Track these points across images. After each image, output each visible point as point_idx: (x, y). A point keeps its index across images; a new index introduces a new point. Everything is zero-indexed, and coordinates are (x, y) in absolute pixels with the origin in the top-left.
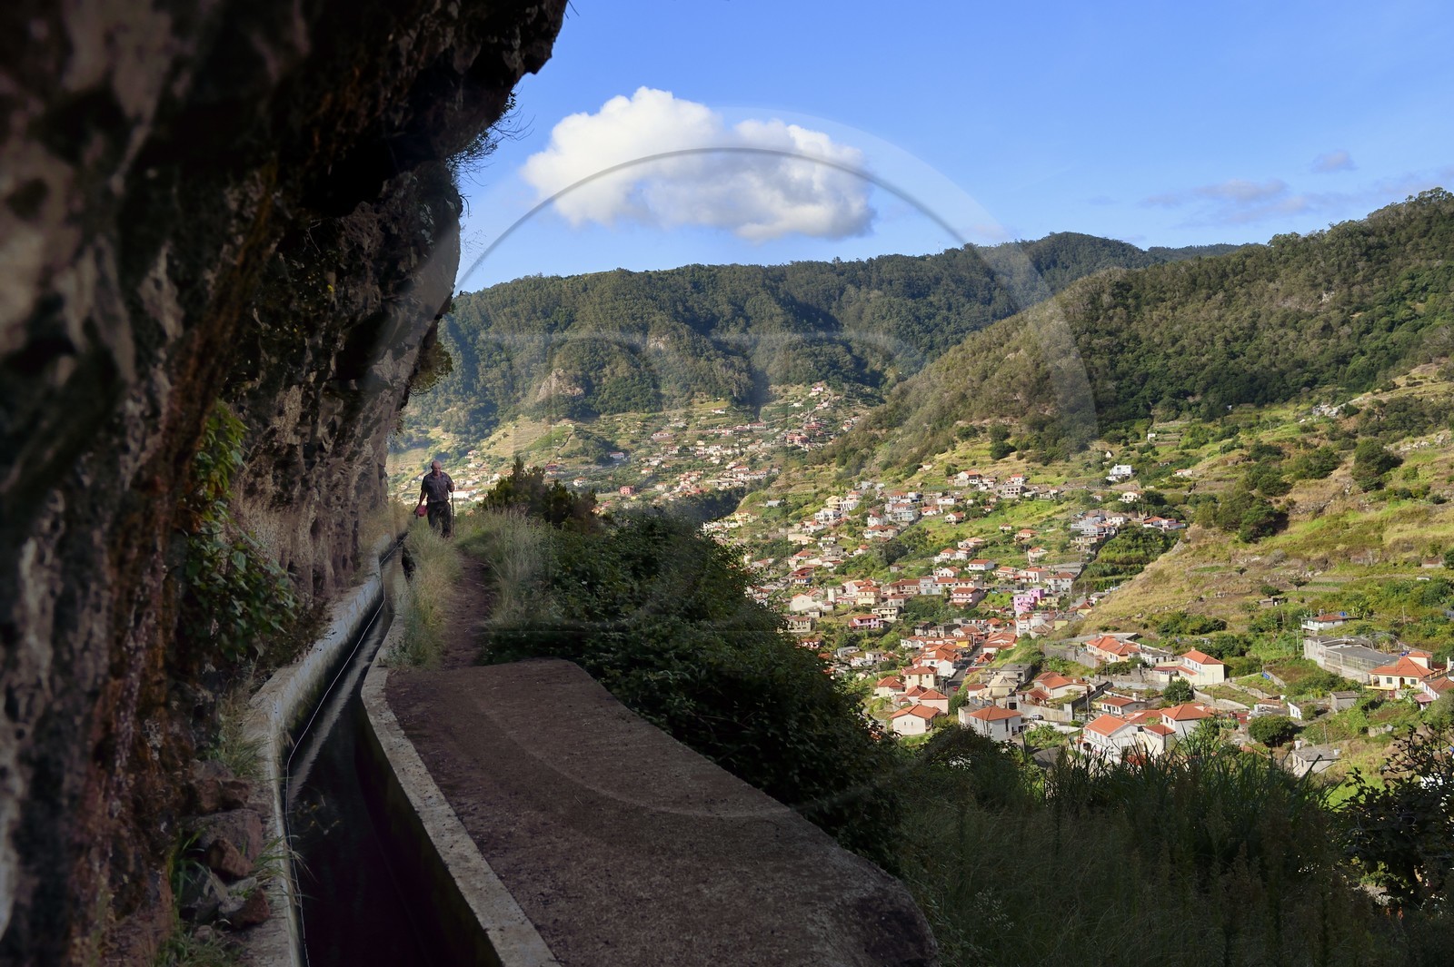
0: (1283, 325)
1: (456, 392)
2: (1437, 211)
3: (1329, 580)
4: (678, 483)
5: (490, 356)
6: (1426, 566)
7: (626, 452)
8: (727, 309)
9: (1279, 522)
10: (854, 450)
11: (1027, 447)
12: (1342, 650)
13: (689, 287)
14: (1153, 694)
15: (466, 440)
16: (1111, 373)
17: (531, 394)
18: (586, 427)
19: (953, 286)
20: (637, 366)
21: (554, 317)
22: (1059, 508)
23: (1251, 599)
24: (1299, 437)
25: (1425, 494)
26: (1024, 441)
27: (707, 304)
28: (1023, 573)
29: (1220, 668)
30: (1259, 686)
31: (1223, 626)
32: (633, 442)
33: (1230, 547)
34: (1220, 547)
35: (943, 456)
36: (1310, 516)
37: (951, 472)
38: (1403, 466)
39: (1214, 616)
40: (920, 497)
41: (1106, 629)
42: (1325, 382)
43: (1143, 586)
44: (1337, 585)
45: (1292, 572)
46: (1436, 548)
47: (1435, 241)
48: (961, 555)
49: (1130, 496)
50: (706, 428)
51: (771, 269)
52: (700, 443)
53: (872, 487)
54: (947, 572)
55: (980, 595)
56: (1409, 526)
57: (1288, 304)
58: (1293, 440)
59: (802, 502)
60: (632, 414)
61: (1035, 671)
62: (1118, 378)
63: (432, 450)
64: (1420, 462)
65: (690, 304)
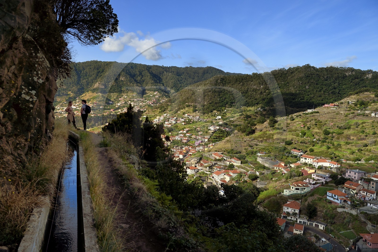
0: (253, 91)
1: (75, 84)
2: (283, 72)
3: (262, 145)
4: (124, 110)
5: (84, 77)
6: (281, 144)
7: (113, 102)
8: (138, 73)
9: (253, 132)
10: (163, 107)
11: (200, 110)
12: (265, 160)
13: (130, 67)
14: (226, 166)
15: (76, 95)
16: (219, 97)
17: (92, 86)
18: (104, 95)
19: (186, 74)
20: (117, 83)
21: (99, 70)
22: (206, 124)
23: (247, 147)
24: (255, 114)
25: (282, 129)
26: (200, 109)
27: (134, 71)
28: (198, 137)
29: (240, 162)
30: (248, 166)
31: (240, 153)
32: (114, 100)
33: (243, 136)
34: (241, 136)
35: (182, 110)
36: (259, 131)
37: (184, 114)
38: (278, 123)
39: (239, 150)
40: (177, 118)
41: (216, 151)
42: (260, 104)
43: (225, 143)
44: (264, 146)
45: (255, 143)
46: (283, 140)
47: (282, 78)
48: (185, 132)
49: (221, 123)
50: (131, 98)
51: (149, 66)
52: (129, 101)
53: (167, 115)
54: (182, 135)
55: (188, 141)
56: (278, 135)
57: (254, 87)
58: (253, 115)
59: (151, 117)
60: (115, 94)
61: (201, 159)
62: (220, 98)
63: (68, 96)
64: (281, 122)
65: (130, 71)
